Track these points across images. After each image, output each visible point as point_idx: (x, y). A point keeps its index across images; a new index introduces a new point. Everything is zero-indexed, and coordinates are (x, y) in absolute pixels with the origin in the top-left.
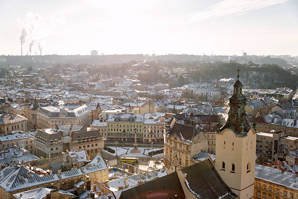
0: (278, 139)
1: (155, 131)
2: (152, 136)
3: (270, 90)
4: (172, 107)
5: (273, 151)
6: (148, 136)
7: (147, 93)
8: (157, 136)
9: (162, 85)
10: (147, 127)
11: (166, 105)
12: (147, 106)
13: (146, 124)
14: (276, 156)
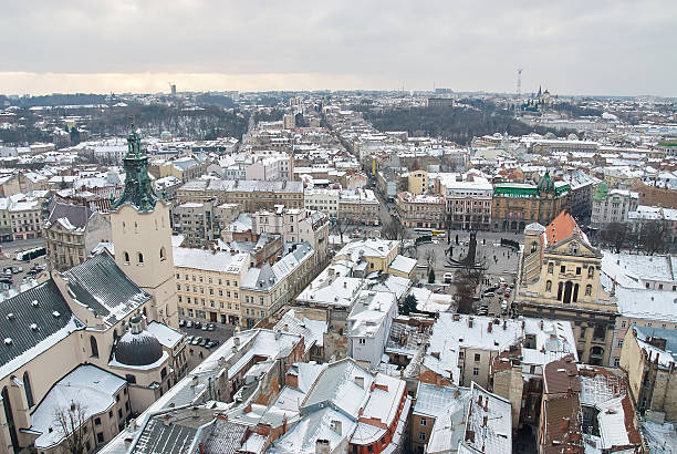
0: (210, 210)
1: (31, 221)
2: (27, 230)
3: (208, 142)
4: (59, 179)
5: (206, 226)
6: (21, 230)
7: (17, 161)
8: (36, 228)
9: (43, 145)
10: (16, 216)
11: (49, 177)
12: (16, 182)
13: (15, 212)
14: (210, 233)
